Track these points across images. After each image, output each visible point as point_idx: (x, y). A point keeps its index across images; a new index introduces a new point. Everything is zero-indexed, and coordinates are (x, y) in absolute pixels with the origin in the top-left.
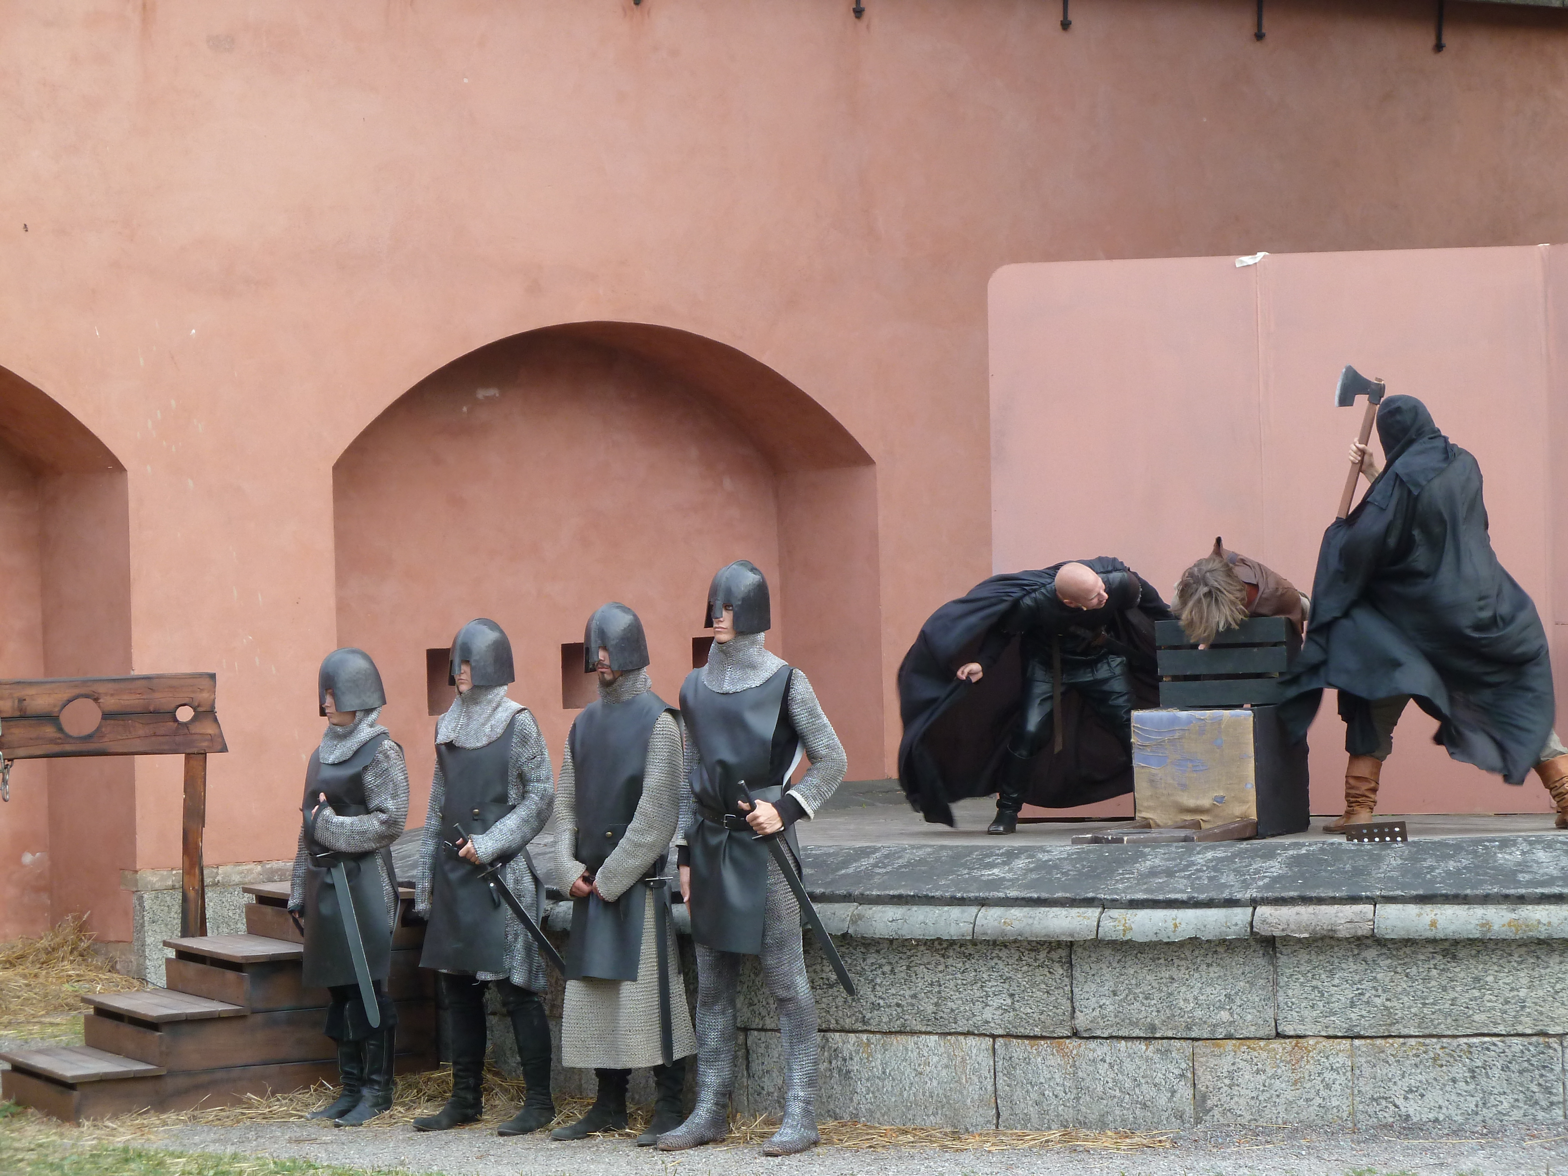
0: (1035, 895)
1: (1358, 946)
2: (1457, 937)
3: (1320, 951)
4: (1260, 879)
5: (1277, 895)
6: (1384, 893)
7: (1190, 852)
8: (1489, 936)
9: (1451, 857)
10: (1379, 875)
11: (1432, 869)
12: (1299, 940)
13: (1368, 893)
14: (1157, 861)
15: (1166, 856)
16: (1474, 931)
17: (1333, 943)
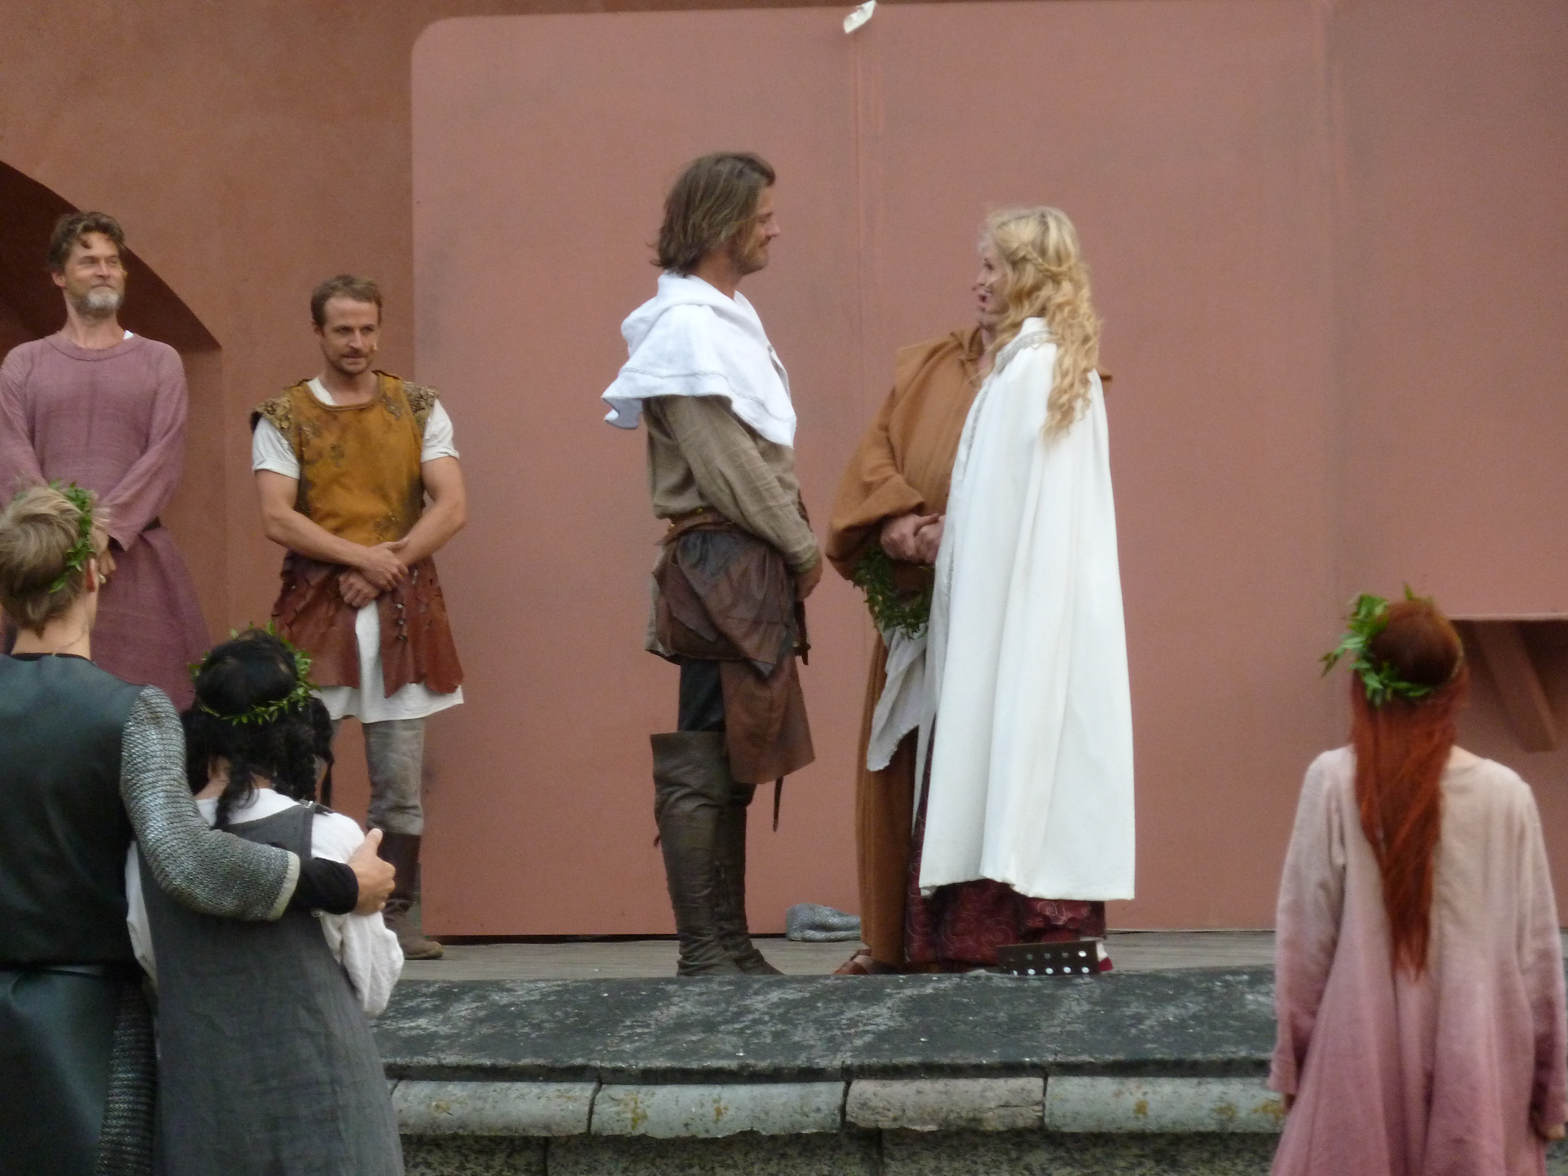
0: (487, 1062)
1: (1018, 1145)
2: (1179, 1129)
3: (955, 1154)
4: (857, 1034)
5: (884, 1061)
6: (1060, 1058)
7: (742, 989)
8: (1231, 1128)
9: (1170, 999)
10: (1052, 1030)
11: (1138, 1019)
12: (922, 1137)
13: (1035, 1060)
14: (689, 1007)
15: (704, 998)
16: (1207, 1121)
17: (978, 1140)
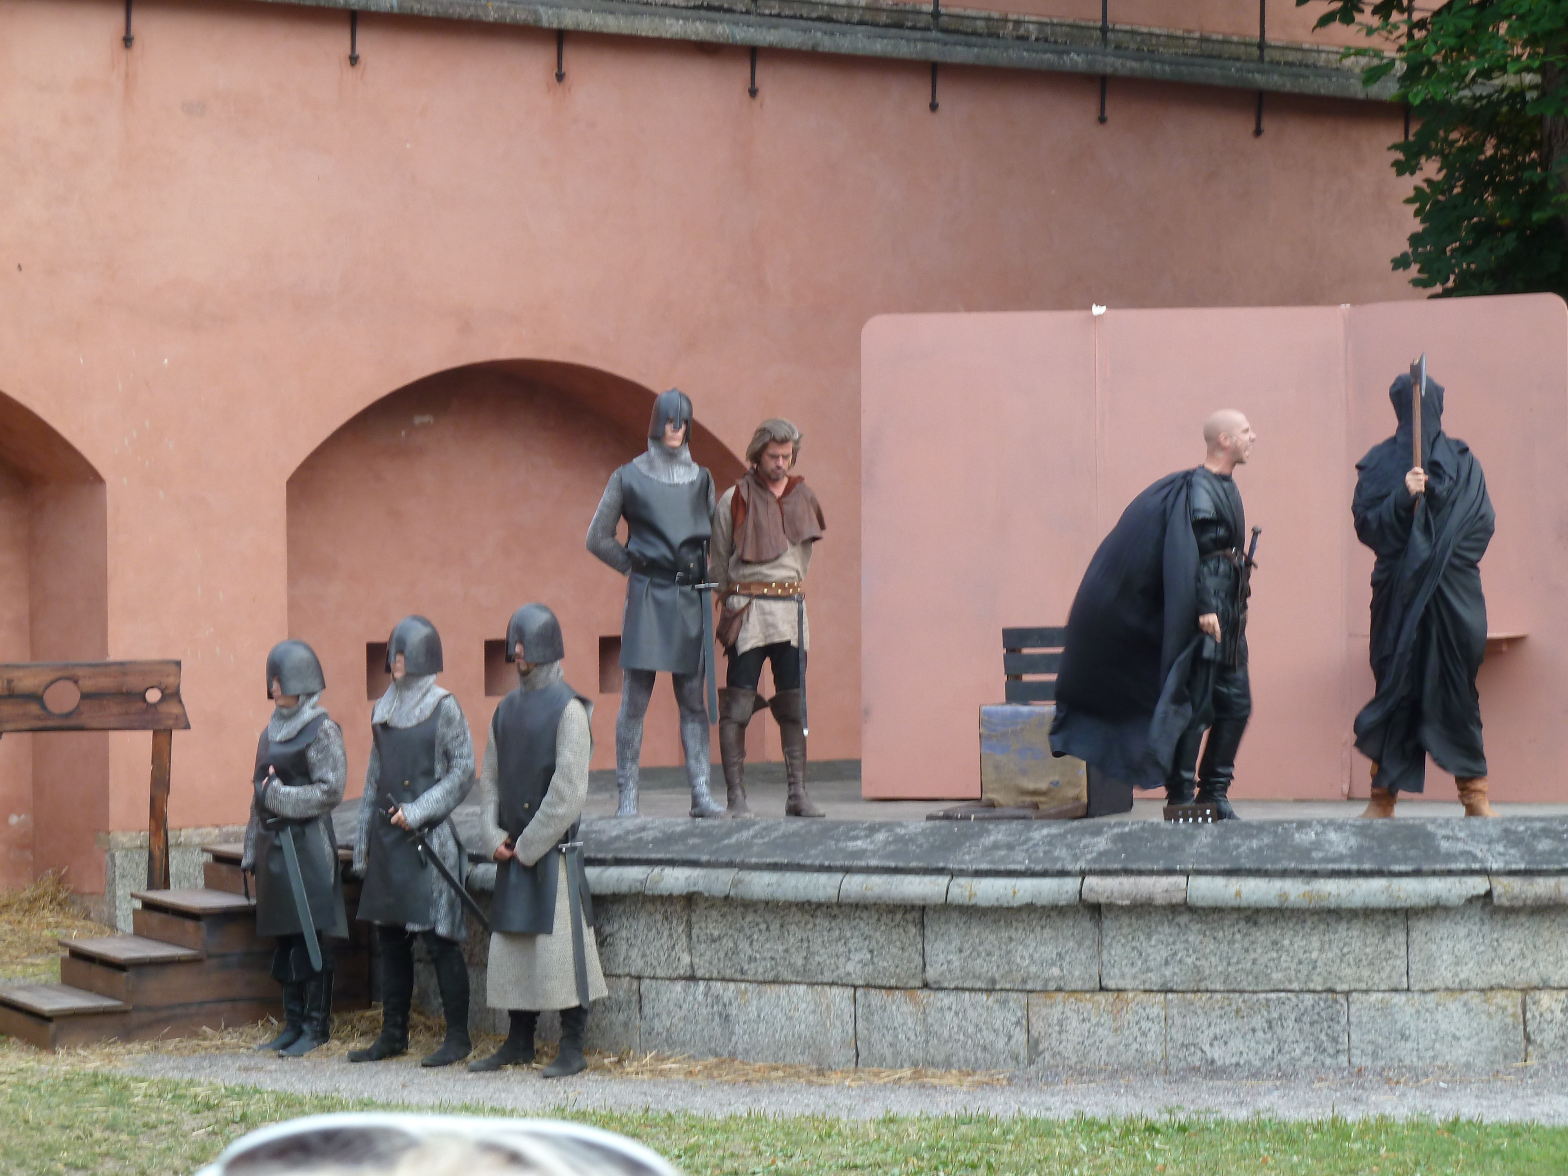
0: (893, 865)
1: (1173, 912)
2: (1258, 905)
3: (1139, 917)
4: (1088, 852)
5: (1103, 867)
6: (1196, 867)
7: (1028, 828)
8: (1286, 905)
9: (1256, 836)
10: (1192, 851)
11: (1237, 846)
12: (1122, 907)
13: (1182, 867)
14: (1000, 837)
15: (1008, 832)
16: (1273, 901)
17: (1151, 909)
